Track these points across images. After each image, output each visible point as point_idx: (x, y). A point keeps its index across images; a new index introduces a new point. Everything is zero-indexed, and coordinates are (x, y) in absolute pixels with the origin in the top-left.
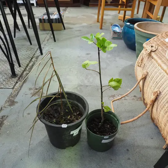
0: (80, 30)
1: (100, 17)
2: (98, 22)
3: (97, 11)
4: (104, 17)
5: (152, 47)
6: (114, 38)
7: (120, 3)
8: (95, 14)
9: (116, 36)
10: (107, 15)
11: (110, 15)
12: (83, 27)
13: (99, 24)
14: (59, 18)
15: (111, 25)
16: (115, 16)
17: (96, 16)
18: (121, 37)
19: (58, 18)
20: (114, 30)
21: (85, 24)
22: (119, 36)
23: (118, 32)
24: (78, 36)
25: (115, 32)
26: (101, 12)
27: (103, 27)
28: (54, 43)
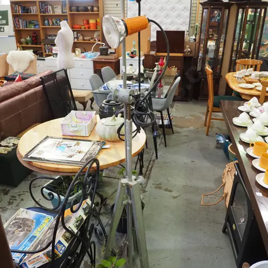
0: (187, 136)
2: (205, 125)
5: (229, 168)
6: (217, 147)
9: (219, 146)
12: (190, 131)
13: (205, 129)
15: (216, 134)
19: (168, 124)
21: (192, 128)
27: (209, 133)
28: (165, 148)
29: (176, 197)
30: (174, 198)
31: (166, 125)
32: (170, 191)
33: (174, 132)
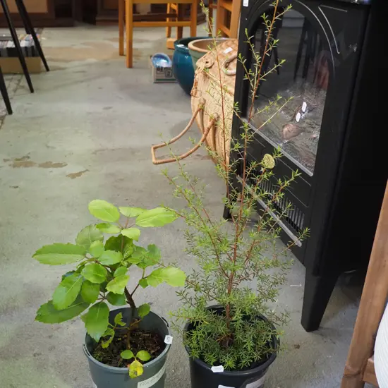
0: (83, 72)
1: (126, 46)
2: (122, 54)
3: (116, 35)
4: (135, 46)
5: (207, 62)
6: (158, 81)
7: (168, 12)
8: (113, 40)
9: (163, 76)
10: (141, 41)
11: (147, 41)
12: (90, 65)
13: (125, 59)
14: (32, 47)
15: (151, 57)
16: (160, 43)
17: (117, 45)
18: (173, 77)
19: (30, 46)
20: (158, 65)
21: (92, 60)
22: (168, 75)
23: (165, 68)
24: (82, 82)
25: (159, 69)
26: (126, 36)
27: (134, 64)
28: (30, 95)
29: (79, 174)
30: (73, 176)
31: (26, 48)
32: (59, 165)
33: (50, 68)
